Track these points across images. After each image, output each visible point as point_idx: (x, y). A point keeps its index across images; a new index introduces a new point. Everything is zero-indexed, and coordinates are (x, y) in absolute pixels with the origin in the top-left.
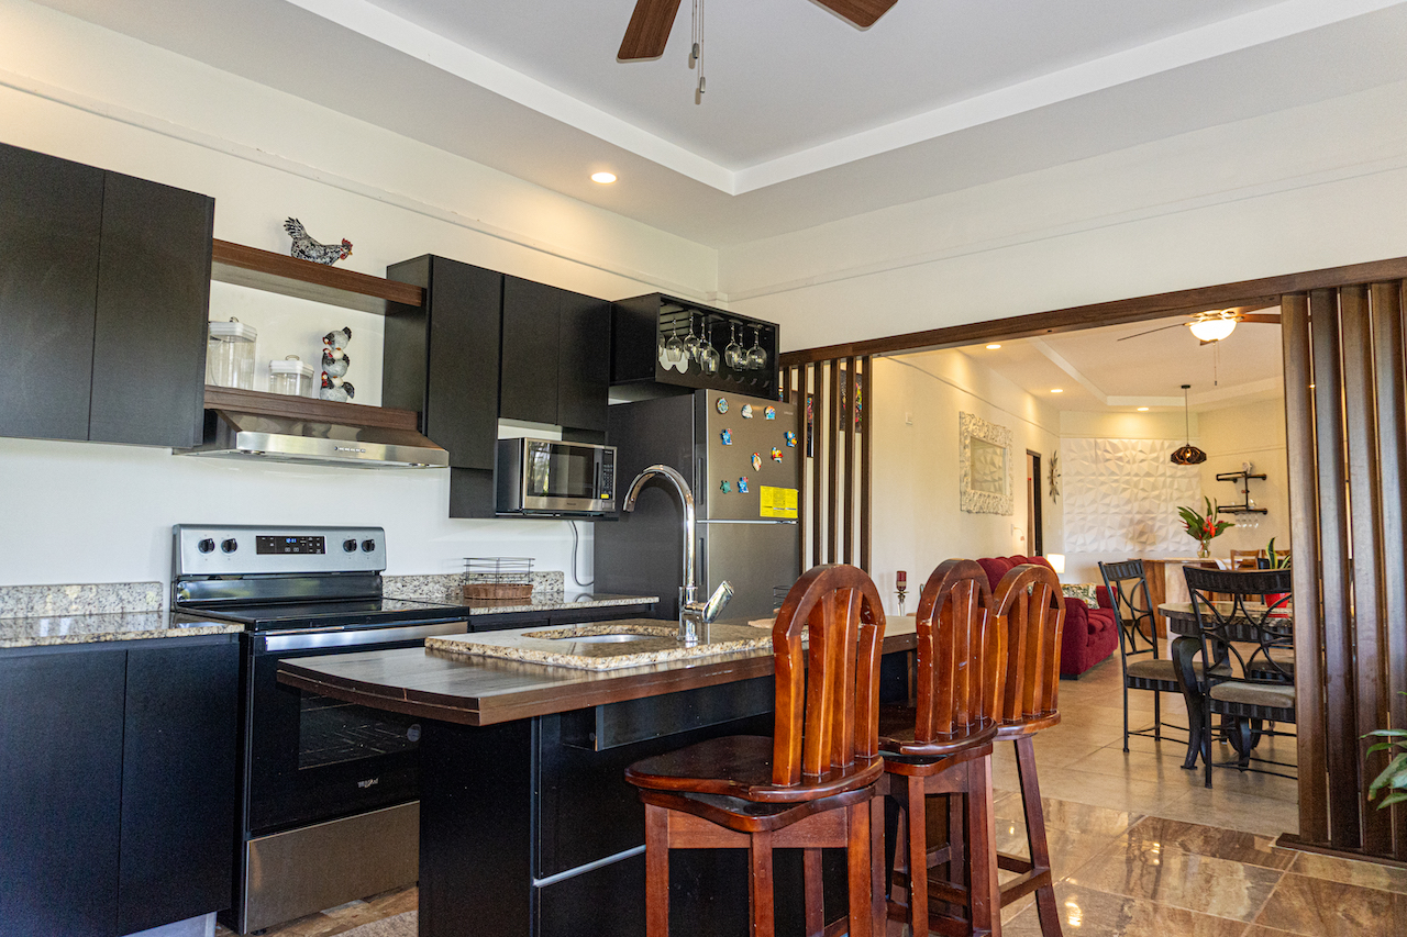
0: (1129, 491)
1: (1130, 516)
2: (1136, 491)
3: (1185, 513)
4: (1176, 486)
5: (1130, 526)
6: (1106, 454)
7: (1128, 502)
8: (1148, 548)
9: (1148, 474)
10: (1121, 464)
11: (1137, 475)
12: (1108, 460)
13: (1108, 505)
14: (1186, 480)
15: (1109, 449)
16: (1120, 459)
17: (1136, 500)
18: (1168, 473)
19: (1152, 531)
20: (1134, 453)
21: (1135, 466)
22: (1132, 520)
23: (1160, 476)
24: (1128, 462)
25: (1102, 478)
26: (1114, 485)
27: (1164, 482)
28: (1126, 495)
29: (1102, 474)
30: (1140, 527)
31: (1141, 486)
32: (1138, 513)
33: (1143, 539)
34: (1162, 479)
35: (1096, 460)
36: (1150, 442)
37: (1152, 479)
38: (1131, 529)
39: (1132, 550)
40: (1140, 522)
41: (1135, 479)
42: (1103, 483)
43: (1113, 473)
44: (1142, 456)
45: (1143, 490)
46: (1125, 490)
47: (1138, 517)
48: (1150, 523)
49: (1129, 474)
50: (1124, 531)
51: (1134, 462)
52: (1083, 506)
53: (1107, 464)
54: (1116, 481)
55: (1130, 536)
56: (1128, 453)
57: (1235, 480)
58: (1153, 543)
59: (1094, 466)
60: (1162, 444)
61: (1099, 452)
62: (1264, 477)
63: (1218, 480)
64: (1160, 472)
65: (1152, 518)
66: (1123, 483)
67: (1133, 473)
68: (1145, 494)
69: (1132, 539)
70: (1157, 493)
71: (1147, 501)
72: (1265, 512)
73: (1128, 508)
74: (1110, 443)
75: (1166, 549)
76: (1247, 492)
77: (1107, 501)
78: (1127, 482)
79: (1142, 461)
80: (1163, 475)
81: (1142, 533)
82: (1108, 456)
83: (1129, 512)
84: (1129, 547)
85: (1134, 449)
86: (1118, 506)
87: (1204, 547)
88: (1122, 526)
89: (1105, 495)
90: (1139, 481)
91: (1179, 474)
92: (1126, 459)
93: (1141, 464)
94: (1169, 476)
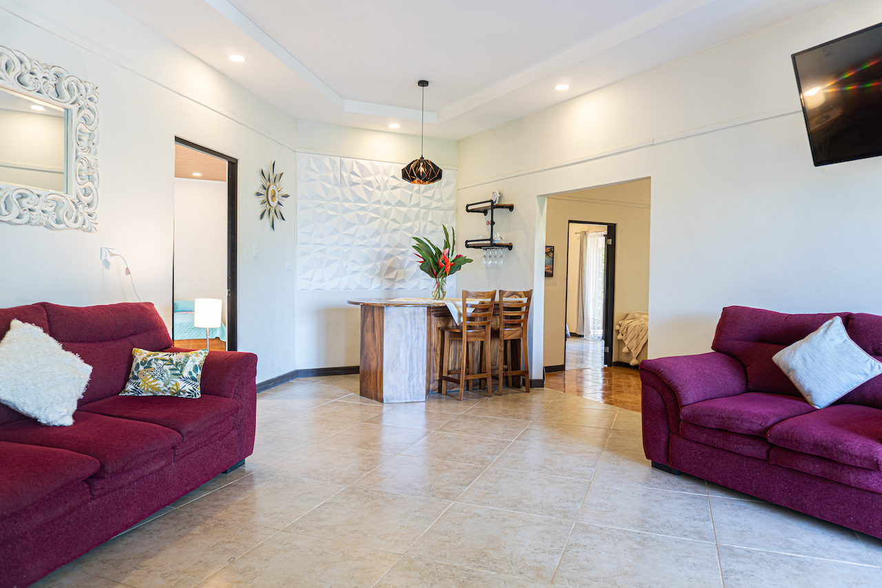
0: (380, 220)
1: (377, 250)
2: (386, 221)
3: (424, 246)
4: (430, 219)
5: (377, 261)
6: (352, 176)
7: (377, 233)
8: (398, 286)
9: (400, 203)
10: (371, 190)
11: (387, 203)
12: (356, 184)
13: (353, 236)
14: (442, 212)
15: (356, 170)
16: (369, 183)
17: (386, 231)
18: (422, 204)
19: (401, 268)
20: (386, 178)
21: (386, 193)
22: (379, 254)
23: (414, 206)
24: (379, 188)
25: (347, 205)
26: (361, 213)
27: (419, 211)
28: (375, 225)
29: (347, 200)
30: (388, 263)
31: (392, 217)
32: (388, 246)
33: (392, 276)
34: (416, 209)
35: (341, 182)
37: (404, 209)
38: (379, 264)
39: (380, 287)
40: (389, 256)
41: (386, 208)
42: (348, 210)
43: (360, 200)
45: (394, 220)
46: (373, 219)
47: (387, 250)
48: (400, 258)
49: (378, 202)
50: (370, 266)
51: (386, 188)
52: (323, 236)
53: (354, 188)
54: (363, 209)
55: (377, 271)
56: (379, 178)
57: (485, 212)
58: (403, 281)
59: (338, 190)
61: (345, 174)
62: (511, 208)
63: (468, 211)
65: (403, 253)
66: (372, 211)
67: (383, 202)
68: (395, 226)
69: (379, 275)
70: (409, 224)
71: (399, 233)
72: (510, 247)
73: (377, 240)
74: (357, 163)
75: (416, 287)
76: (493, 223)
77: (352, 231)
78: (376, 211)
80: (417, 205)
81: (390, 269)
82: (355, 179)
83: (378, 245)
84: (376, 284)
85: (386, 173)
86: (364, 237)
87: (439, 287)
88: (368, 261)
89: (350, 225)
90: (390, 210)
91: (434, 205)
92: (377, 185)
93: (392, 191)
94: (425, 207)
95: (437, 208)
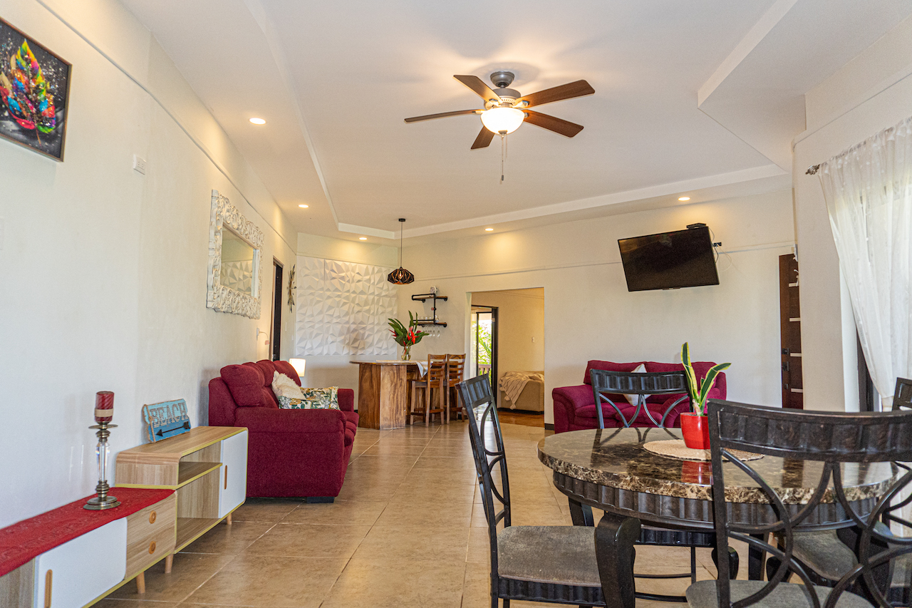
0: (347, 306)
1: (347, 326)
2: (353, 305)
3: (395, 324)
4: (381, 304)
5: (347, 334)
6: (332, 273)
7: (347, 314)
8: (360, 352)
9: (362, 293)
10: (344, 282)
11: (354, 292)
12: (334, 278)
13: (332, 316)
14: (389, 299)
15: (335, 269)
16: (343, 278)
17: (353, 312)
18: (376, 293)
19: (362, 339)
20: (353, 274)
21: (353, 285)
22: (349, 329)
23: (371, 294)
24: (348, 281)
25: (328, 293)
26: (337, 299)
27: (374, 299)
28: (346, 308)
29: (328, 290)
30: (354, 336)
31: (357, 302)
32: (354, 323)
33: (356, 345)
34: (372, 297)
35: (324, 278)
36: (365, 266)
37: (364, 297)
38: (348, 336)
39: (348, 353)
40: (355, 330)
41: (353, 295)
42: (329, 297)
43: (337, 290)
44: (358, 277)
45: (358, 304)
46: (345, 304)
47: (353, 327)
48: (362, 332)
49: (348, 291)
50: (343, 337)
51: (353, 282)
52: (312, 316)
53: (333, 281)
54: (339, 296)
55: (347, 341)
56: (348, 274)
57: (424, 300)
58: (363, 348)
59: (322, 282)
60: (373, 269)
61: (327, 271)
62: (446, 299)
63: (413, 299)
64: (371, 291)
65: (364, 328)
66: (344, 298)
67: (351, 291)
68: (359, 308)
69: (348, 344)
70: (367, 308)
71: (361, 314)
72: (445, 325)
73: (346, 319)
74: (336, 264)
75: (372, 353)
76: (435, 309)
77: (330, 312)
78: (347, 298)
79: (359, 281)
80: (373, 293)
81: (355, 340)
82: (334, 275)
83: (347, 322)
84: (346, 351)
85: (353, 271)
86: (339, 317)
87: (407, 352)
88: (341, 334)
89: (330, 308)
90: (355, 297)
91: (384, 294)
92: (347, 279)
93: (357, 284)
94: (377, 295)
95: (386, 296)
